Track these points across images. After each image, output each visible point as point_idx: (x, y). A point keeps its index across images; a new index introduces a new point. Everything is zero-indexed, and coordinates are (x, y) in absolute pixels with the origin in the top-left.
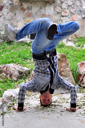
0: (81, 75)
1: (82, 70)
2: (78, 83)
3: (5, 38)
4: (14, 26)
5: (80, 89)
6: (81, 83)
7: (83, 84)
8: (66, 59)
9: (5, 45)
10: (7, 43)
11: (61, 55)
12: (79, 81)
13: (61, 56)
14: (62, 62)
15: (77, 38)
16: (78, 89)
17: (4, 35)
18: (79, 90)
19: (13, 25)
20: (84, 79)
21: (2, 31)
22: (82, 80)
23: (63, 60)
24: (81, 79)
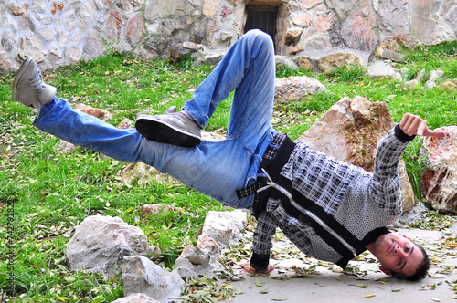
0: (432, 173)
1: (438, 157)
2: (424, 197)
3: (161, 48)
4: (193, 6)
5: (431, 218)
6: (433, 197)
7: (440, 201)
8: (387, 120)
9: (165, 69)
10: (171, 63)
11: (373, 105)
12: (427, 190)
13: (374, 110)
14: (376, 128)
15: (404, 47)
16: (425, 215)
17: (159, 36)
18: (428, 219)
19: (189, 5)
20: (442, 184)
21: (151, 22)
22: (437, 188)
23: (379, 123)
24: (433, 184)
